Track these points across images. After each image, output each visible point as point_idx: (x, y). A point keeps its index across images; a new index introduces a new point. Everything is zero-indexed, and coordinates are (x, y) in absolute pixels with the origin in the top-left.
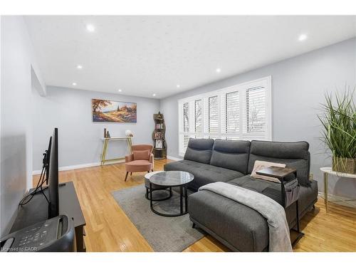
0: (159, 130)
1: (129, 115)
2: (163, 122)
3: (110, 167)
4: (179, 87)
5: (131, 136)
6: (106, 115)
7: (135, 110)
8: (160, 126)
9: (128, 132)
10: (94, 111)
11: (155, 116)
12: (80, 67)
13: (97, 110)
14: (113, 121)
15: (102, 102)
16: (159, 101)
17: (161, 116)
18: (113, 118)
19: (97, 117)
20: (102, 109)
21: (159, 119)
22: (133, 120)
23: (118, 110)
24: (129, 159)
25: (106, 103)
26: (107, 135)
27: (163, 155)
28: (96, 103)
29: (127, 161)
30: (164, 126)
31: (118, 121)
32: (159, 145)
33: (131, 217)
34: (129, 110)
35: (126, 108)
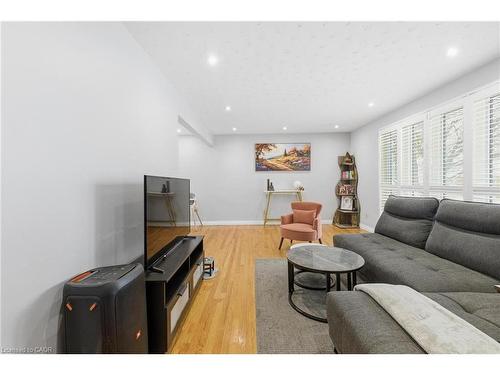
0: (348, 182)
1: (301, 160)
2: (353, 167)
3: (273, 228)
4: (372, 106)
5: (301, 189)
6: (270, 162)
7: (308, 152)
8: (349, 175)
9: (298, 184)
10: (257, 159)
11: (341, 159)
12: (228, 108)
13: (260, 157)
14: (278, 169)
15: (265, 146)
16: (348, 135)
17: (351, 158)
18: (279, 165)
19: (261, 166)
20: (266, 155)
21: (348, 164)
22: (306, 167)
23: (286, 155)
24: (287, 220)
25: (271, 147)
26: (270, 187)
27: (354, 222)
28: (260, 147)
29: (283, 223)
30: (355, 175)
31: (285, 170)
32: (347, 206)
33: (258, 298)
34: (300, 154)
35: (295, 151)
